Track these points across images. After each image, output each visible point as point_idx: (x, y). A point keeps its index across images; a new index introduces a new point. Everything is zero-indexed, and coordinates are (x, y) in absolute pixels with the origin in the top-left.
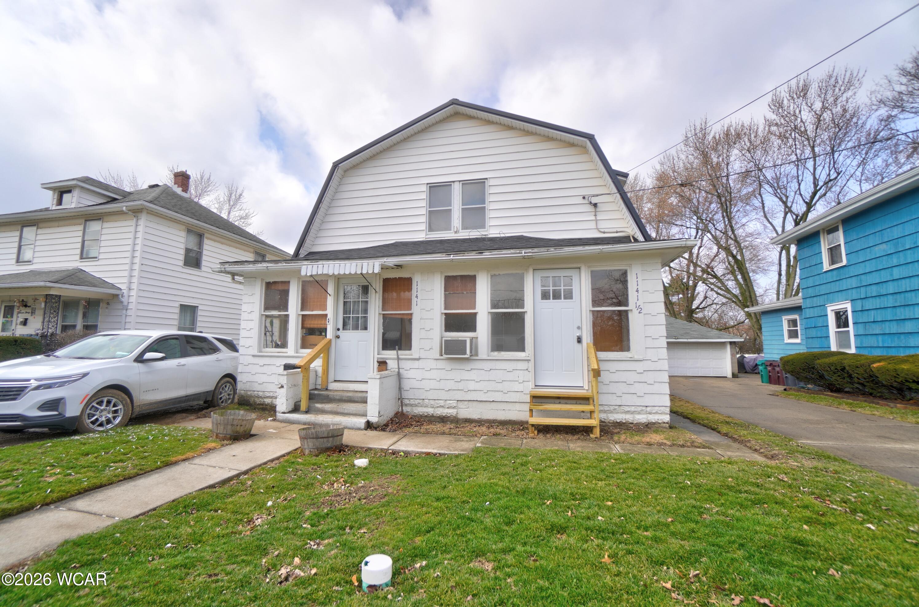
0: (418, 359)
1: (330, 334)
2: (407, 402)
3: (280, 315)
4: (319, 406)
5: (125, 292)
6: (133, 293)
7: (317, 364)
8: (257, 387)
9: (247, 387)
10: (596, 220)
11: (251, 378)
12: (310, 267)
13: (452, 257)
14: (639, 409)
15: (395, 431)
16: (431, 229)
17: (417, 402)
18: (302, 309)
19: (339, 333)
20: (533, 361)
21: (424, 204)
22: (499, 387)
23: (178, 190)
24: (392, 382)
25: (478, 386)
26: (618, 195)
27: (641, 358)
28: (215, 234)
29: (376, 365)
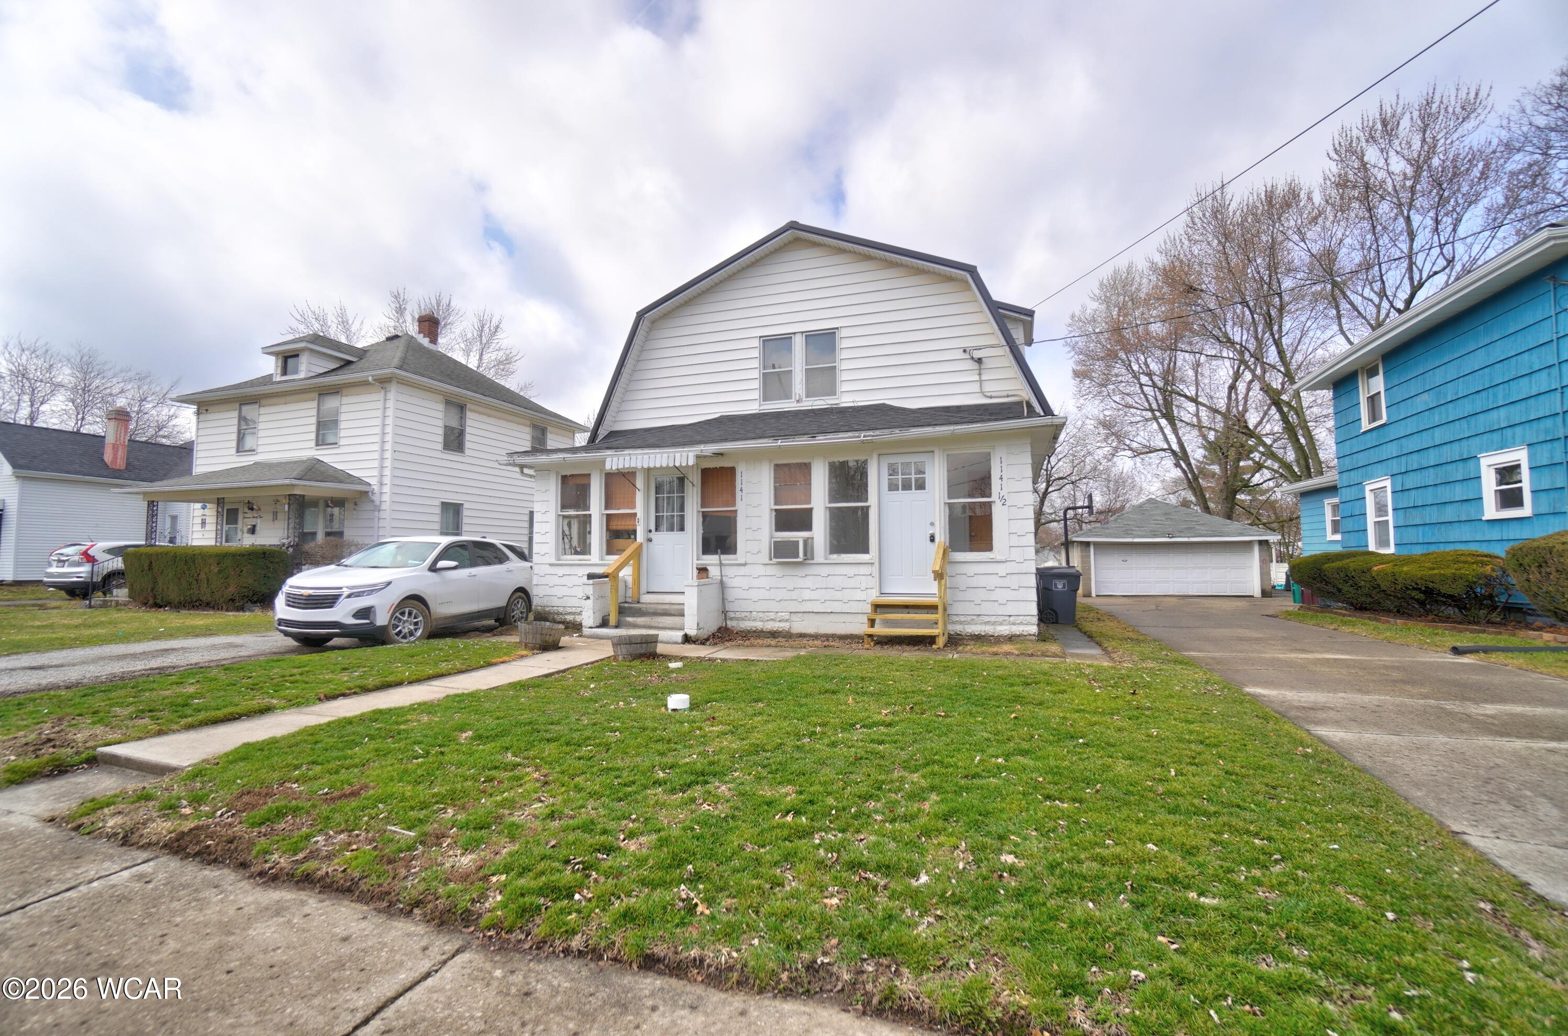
0: (745, 565)
1: (640, 537)
2: (732, 615)
3: (578, 516)
4: (630, 619)
5: (376, 488)
6: (386, 489)
7: (626, 573)
8: (556, 602)
9: (545, 602)
10: (981, 381)
11: (549, 591)
12: (615, 459)
13: (779, 443)
14: (1001, 619)
15: (715, 644)
16: (766, 397)
17: (743, 615)
18: (607, 508)
19: (651, 535)
20: (877, 564)
21: (756, 364)
22: (839, 595)
23: (425, 342)
24: (714, 591)
25: (814, 595)
26: (1007, 349)
27: (1003, 558)
28: (479, 404)
29: (695, 572)
